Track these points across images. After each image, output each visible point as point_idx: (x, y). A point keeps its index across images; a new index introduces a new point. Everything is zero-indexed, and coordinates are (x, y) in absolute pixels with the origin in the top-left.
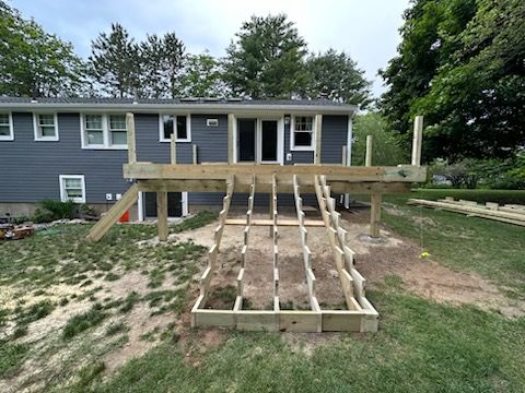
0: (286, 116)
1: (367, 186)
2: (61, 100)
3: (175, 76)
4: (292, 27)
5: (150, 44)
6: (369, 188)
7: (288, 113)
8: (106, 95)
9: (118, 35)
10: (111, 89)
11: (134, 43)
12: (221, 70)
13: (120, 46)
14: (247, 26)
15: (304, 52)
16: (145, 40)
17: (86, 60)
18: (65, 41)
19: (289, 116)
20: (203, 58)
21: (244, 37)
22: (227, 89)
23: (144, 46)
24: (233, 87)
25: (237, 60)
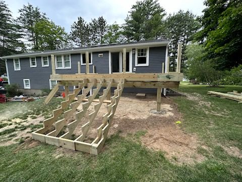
0: (133, 49)
1: (153, 84)
2: (62, 50)
3: (103, 36)
4: (157, 3)
5: (93, 23)
6: (154, 85)
7: (134, 48)
8: (77, 47)
9: (80, 21)
10: (78, 44)
11: (87, 23)
12: (122, 30)
13: (81, 26)
14: (134, 7)
15: (164, 15)
16: (91, 22)
17: (69, 34)
18: (62, 27)
19: (135, 49)
20: (114, 26)
21: (133, 12)
22: (125, 38)
23: (90, 24)
24: (128, 37)
25: (130, 24)
